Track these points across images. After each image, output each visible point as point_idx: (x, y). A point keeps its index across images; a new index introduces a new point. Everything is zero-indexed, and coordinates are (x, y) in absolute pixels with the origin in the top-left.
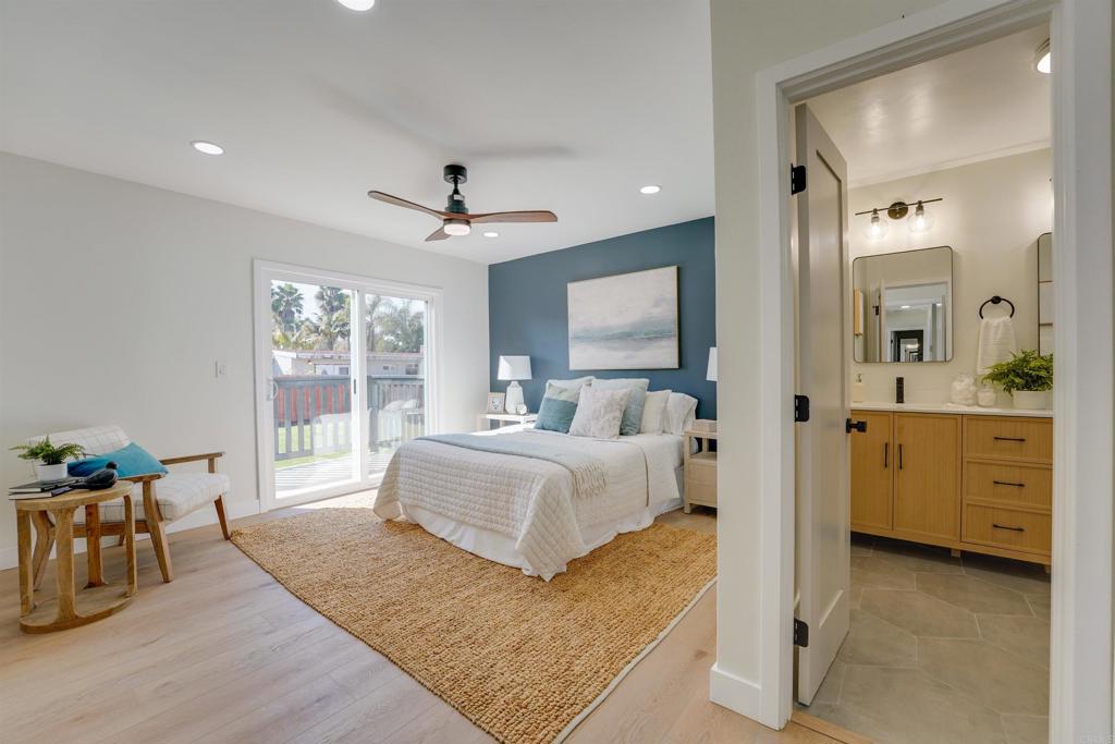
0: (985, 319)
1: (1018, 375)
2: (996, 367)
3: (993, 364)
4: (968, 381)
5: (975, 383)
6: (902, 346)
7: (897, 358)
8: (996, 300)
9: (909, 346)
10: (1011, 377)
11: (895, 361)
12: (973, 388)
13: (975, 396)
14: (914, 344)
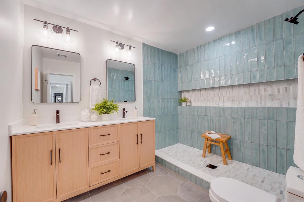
0: (92, 86)
1: (104, 108)
2: (96, 105)
3: (95, 104)
4: (87, 111)
5: (90, 112)
6: (56, 98)
7: (55, 102)
8: (95, 79)
9: (58, 98)
10: (102, 109)
11: (54, 102)
12: (89, 114)
13: (90, 117)
14: (60, 98)
